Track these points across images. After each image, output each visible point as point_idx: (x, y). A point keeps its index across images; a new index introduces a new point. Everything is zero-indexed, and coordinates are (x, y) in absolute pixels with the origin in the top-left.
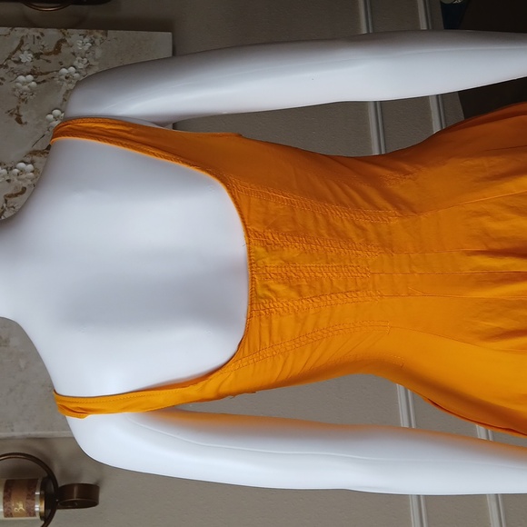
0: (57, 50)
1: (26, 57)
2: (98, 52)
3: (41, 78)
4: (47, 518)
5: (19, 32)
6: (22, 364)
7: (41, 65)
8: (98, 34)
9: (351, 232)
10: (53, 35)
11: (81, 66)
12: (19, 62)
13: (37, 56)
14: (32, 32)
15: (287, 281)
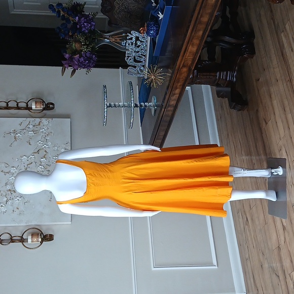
0: (39, 124)
1: (31, 126)
2: (50, 125)
3: (35, 132)
4: (41, 243)
5: (29, 119)
6: (34, 207)
7: (35, 129)
8: (50, 119)
9: (103, 175)
10: (38, 120)
11: (46, 129)
12: (29, 128)
13: (34, 126)
14: (32, 119)
15: (93, 184)
